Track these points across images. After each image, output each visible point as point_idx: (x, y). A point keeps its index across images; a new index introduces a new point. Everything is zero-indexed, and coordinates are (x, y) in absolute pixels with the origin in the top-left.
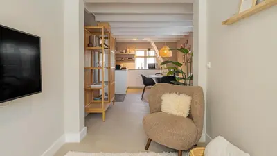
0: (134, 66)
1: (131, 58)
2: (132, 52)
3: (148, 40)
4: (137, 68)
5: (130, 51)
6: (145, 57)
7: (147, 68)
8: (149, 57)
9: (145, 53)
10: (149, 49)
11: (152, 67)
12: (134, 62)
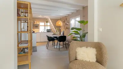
0: (39, 30)
1: (37, 26)
2: (38, 23)
3: (47, 17)
4: (40, 32)
5: (37, 23)
6: (45, 26)
7: (46, 31)
8: (47, 26)
9: (45, 24)
10: (47, 22)
11: (49, 31)
12: (39, 28)
